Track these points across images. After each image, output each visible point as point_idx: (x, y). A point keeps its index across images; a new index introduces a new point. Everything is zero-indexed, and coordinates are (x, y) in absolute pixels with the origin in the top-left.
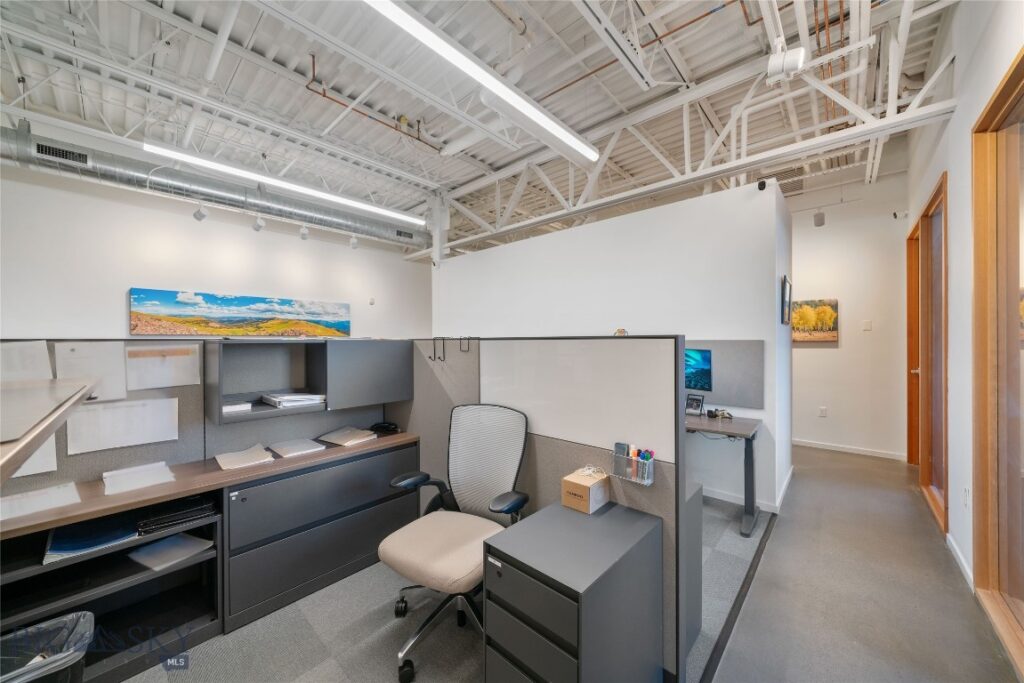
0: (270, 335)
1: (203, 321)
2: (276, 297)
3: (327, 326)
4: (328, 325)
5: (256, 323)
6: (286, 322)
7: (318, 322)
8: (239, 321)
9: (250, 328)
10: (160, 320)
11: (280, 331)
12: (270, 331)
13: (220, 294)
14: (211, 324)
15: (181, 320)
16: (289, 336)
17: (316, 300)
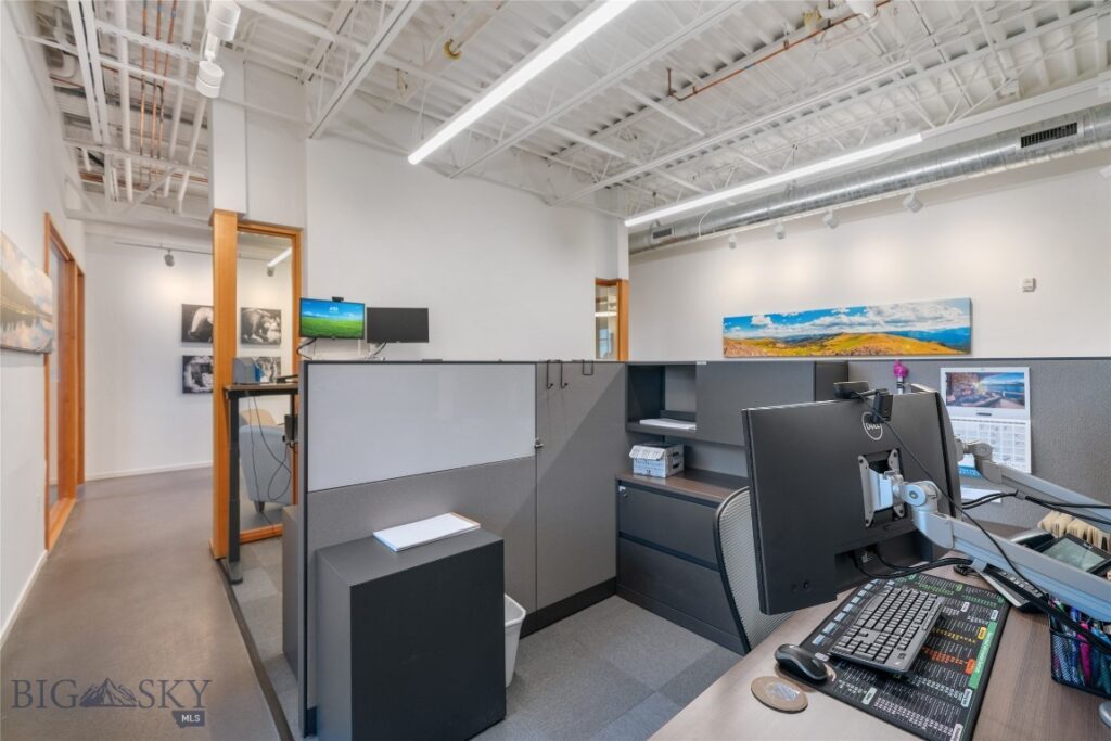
0: (837, 355)
1: (772, 343)
2: (843, 306)
3: (920, 339)
4: (923, 337)
5: (819, 341)
6: (857, 337)
7: (905, 334)
8: (802, 340)
9: (814, 348)
10: (740, 343)
11: (849, 349)
12: (837, 350)
13: (784, 312)
14: (778, 345)
15: (754, 342)
16: (860, 355)
17: (900, 302)
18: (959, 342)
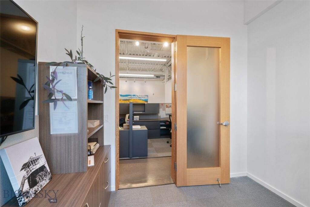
2: (132, 94)
4: (143, 100)
5: (129, 100)
6: (134, 100)
7: (140, 100)
8: (126, 100)
13: (123, 94)
17: (140, 95)
18: (147, 101)
